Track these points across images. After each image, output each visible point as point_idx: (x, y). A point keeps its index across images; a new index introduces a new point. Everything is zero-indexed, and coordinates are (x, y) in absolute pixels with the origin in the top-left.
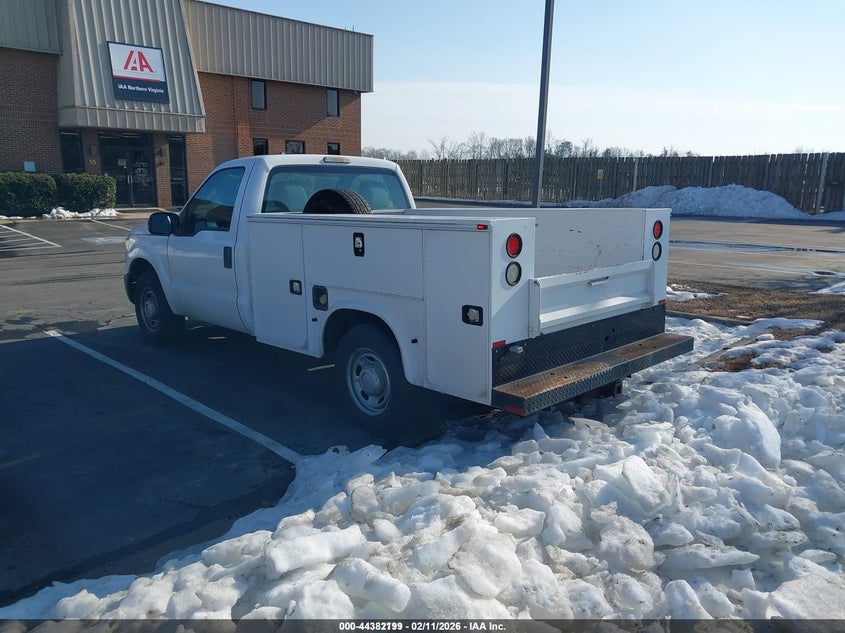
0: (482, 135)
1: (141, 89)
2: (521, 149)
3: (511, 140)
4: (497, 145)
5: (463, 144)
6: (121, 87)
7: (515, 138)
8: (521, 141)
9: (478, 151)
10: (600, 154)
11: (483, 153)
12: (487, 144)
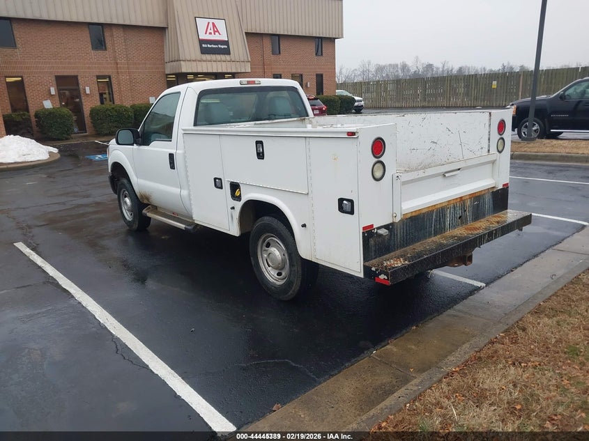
0: (369, 63)
1: (214, 46)
2: (397, 71)
3: (390, 65)
4: (380, 69)
5: (356, 70)
6: (204, 46)
7: (393, 63)
8: (397, 65)
9: (366, 74)
10: (455, 72)
11: (370, 75)
12: (373, 69)
